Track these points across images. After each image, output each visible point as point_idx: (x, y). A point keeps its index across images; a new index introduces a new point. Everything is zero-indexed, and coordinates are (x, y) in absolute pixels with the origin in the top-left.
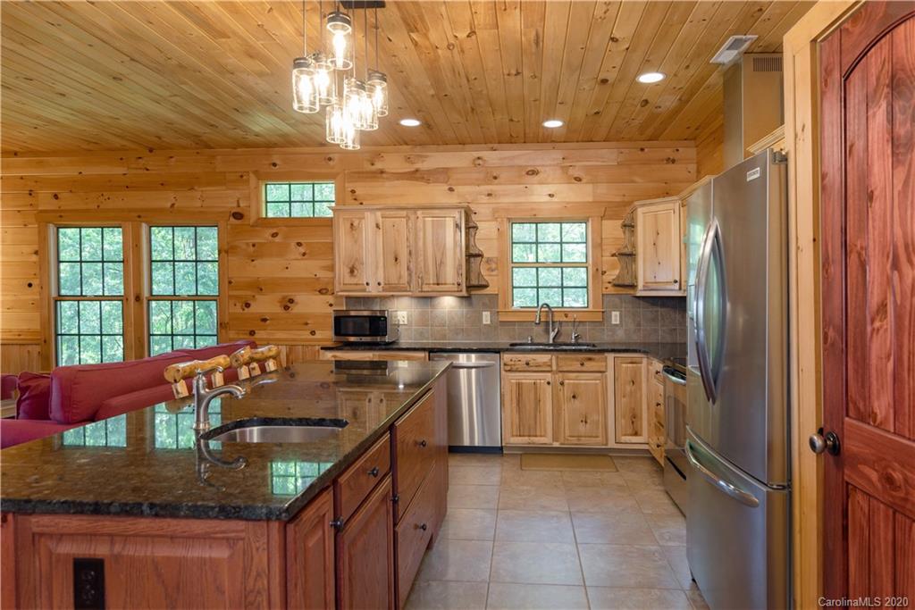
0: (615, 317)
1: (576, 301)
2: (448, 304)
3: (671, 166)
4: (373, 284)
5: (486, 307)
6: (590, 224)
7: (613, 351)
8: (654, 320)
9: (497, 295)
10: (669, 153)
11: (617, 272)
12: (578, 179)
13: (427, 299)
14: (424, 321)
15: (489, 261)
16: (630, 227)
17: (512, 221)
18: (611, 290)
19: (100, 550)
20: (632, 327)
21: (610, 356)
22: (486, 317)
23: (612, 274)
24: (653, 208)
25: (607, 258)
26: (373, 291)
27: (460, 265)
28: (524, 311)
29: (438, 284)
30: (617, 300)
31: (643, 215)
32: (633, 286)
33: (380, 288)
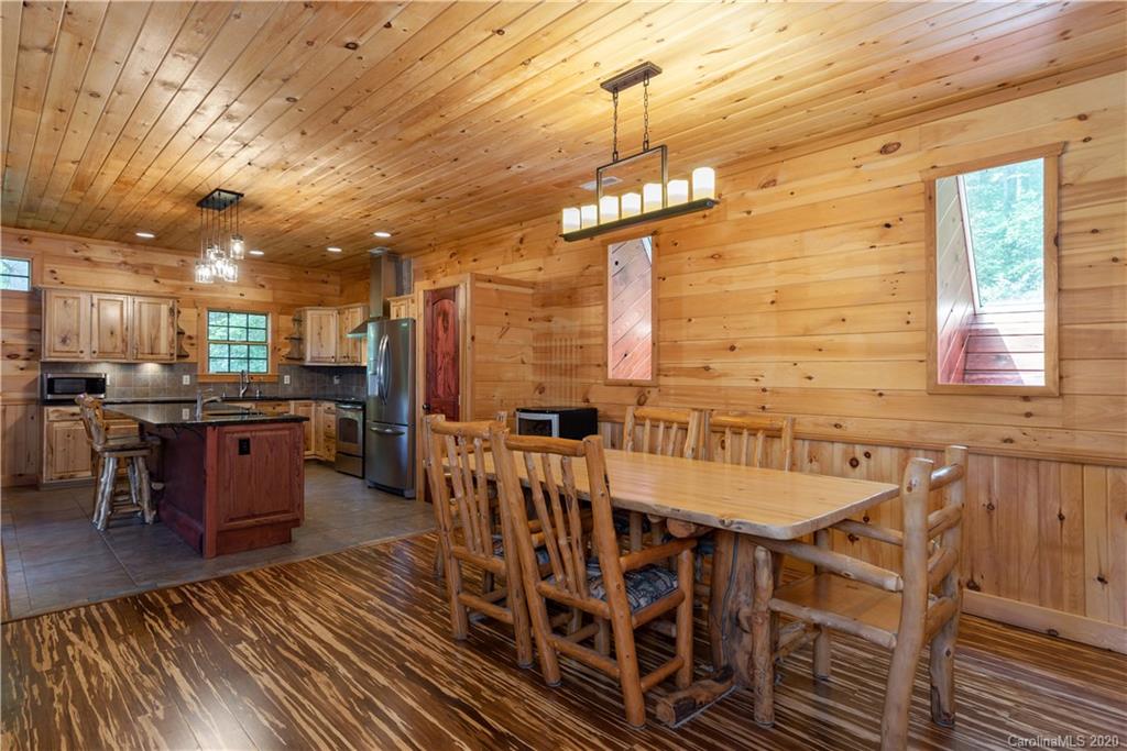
0: (287, 380)
1: (260, 367)
2: (151, 370)
3: (324, 285)
4: (87, 351)
5: (187, 372)
6: (270, 317)
7: (295, 399)
8: (313, 381)
9: (196, 363)
10: (324, 277)
11: (288, 350)
12: (263, 286)
13: (131, 366)
14: (126, 383)
15: (190, 338)
16: (299, 321)
17: (210, 310)
18: (284, 361)
19: (248, 435)
20: (297, 385)
21: (292, 403)
22: (186, 380)
23: (285, 351)
24: (318, 312)
25: (282, 339)
26: (86, 358)
27: (173, 340)
28: (220, 375)
29: (152, 354)
30: (288, 368)
31: (312, 316)
32: (301, 359)
33: (95, 355)
